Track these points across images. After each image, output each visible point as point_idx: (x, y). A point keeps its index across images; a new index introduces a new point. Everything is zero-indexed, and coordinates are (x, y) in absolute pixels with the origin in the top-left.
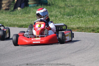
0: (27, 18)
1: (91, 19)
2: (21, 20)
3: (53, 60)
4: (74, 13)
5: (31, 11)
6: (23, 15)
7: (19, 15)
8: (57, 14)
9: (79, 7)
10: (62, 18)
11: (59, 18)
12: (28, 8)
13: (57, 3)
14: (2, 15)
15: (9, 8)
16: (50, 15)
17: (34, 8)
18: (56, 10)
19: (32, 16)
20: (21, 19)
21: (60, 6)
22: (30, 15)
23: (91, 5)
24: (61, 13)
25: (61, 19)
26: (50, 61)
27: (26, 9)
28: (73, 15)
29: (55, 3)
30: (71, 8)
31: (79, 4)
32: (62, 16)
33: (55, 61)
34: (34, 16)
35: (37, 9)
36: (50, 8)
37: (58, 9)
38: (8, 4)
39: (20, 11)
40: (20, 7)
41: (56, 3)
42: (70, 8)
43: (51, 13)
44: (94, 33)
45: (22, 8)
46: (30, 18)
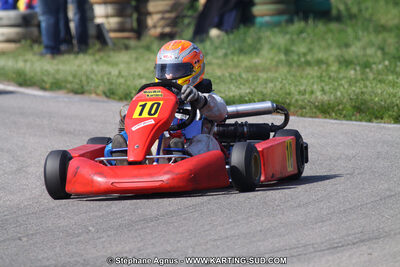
0: (249, 69)
2: (223, 81)
3: (354, 244)
5: (263, 41)
6: (232, 60)
7: (217, 58)
8: (371, 56)
10: (388, 70)
11: (379, 73)
12: (252, 31)
13: (370, 11)
14: (149, 59)
15: (175, 29)
16: (341, 59)
17: (277, 29)
18: (365, 38)
19: (268, 62)
20: (223, 75)
21: (383, 21)
22: (257, 61)
24: (387, 50)
25: (387, 75)
26: (343, 246)
27: (245, 33)
29: (360, 11)
32: (390, 62)
33: (364, 248)
34: (274, 63)
35: (286, 33)
36: (341, 31)
37: (373, 37)
38: (173, 15)
39: (217, 42)
40: (219, 26)
41: (367, 9)
43: (344, 50)
45: (227, 32)
46: (257, 71)
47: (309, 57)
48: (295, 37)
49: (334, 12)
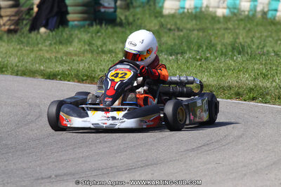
0: (66, 54)
1: (231, 65)
2: (51, 61)
3: (142, 167)
4: (186, 48)
5: (74, 37)
6: (55, 48)
7: (45, 46)
9: (195, 32)
12: (66, 29)
13: (140, 21)
14: (1, 45)
15: (17, 27)
17: (82, 30)
19: (78, 50)
22: (71, 49)
23: (226, 29)
26: (135, 168)
27: (62, 31)
28: (182, 53)
29: (134, 21)
30: (177, 33)
31: (196, 24)
34: (82, 51)
35: (89, 32)
36: (123, 32)
38: (16, 18)
39: (44, 36)
40: (46, 26)
41: (138, 19)
42: (174, 34)
44: (241, 100)
45: (51, 30)
46: (72, 55)
47: (104, 49)
48: (94, 35)
49: (118, 20)
